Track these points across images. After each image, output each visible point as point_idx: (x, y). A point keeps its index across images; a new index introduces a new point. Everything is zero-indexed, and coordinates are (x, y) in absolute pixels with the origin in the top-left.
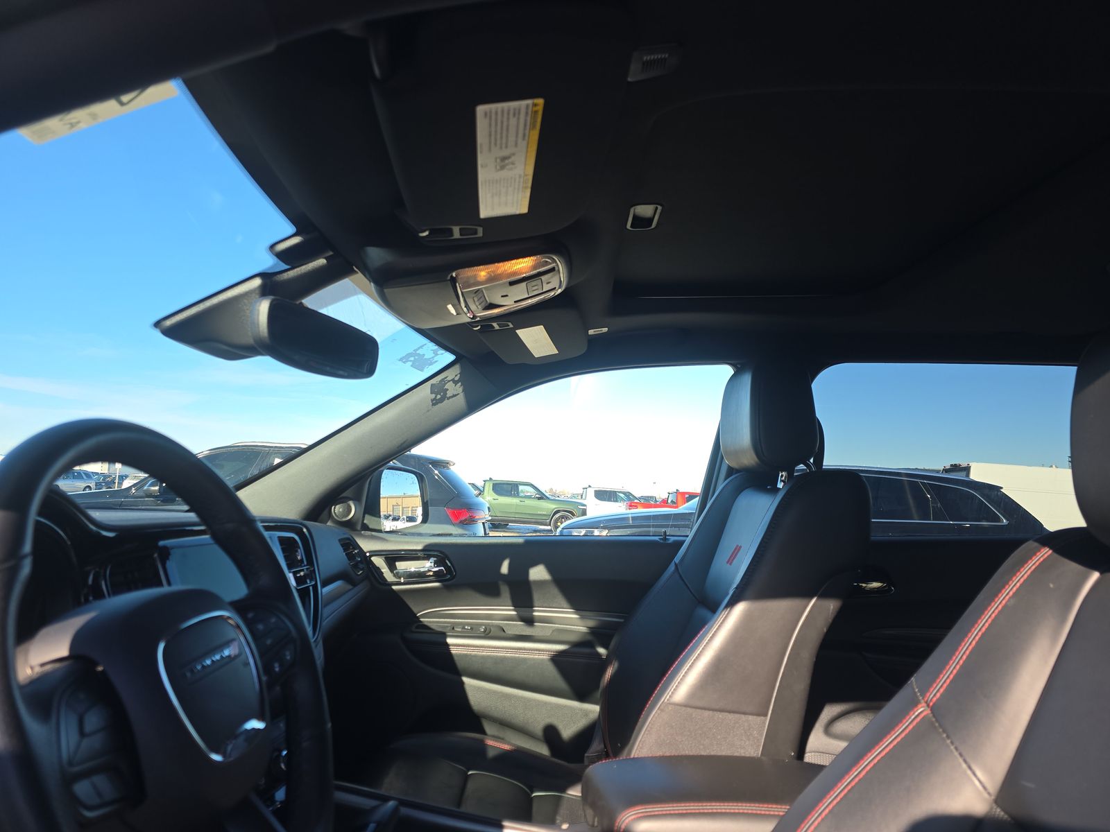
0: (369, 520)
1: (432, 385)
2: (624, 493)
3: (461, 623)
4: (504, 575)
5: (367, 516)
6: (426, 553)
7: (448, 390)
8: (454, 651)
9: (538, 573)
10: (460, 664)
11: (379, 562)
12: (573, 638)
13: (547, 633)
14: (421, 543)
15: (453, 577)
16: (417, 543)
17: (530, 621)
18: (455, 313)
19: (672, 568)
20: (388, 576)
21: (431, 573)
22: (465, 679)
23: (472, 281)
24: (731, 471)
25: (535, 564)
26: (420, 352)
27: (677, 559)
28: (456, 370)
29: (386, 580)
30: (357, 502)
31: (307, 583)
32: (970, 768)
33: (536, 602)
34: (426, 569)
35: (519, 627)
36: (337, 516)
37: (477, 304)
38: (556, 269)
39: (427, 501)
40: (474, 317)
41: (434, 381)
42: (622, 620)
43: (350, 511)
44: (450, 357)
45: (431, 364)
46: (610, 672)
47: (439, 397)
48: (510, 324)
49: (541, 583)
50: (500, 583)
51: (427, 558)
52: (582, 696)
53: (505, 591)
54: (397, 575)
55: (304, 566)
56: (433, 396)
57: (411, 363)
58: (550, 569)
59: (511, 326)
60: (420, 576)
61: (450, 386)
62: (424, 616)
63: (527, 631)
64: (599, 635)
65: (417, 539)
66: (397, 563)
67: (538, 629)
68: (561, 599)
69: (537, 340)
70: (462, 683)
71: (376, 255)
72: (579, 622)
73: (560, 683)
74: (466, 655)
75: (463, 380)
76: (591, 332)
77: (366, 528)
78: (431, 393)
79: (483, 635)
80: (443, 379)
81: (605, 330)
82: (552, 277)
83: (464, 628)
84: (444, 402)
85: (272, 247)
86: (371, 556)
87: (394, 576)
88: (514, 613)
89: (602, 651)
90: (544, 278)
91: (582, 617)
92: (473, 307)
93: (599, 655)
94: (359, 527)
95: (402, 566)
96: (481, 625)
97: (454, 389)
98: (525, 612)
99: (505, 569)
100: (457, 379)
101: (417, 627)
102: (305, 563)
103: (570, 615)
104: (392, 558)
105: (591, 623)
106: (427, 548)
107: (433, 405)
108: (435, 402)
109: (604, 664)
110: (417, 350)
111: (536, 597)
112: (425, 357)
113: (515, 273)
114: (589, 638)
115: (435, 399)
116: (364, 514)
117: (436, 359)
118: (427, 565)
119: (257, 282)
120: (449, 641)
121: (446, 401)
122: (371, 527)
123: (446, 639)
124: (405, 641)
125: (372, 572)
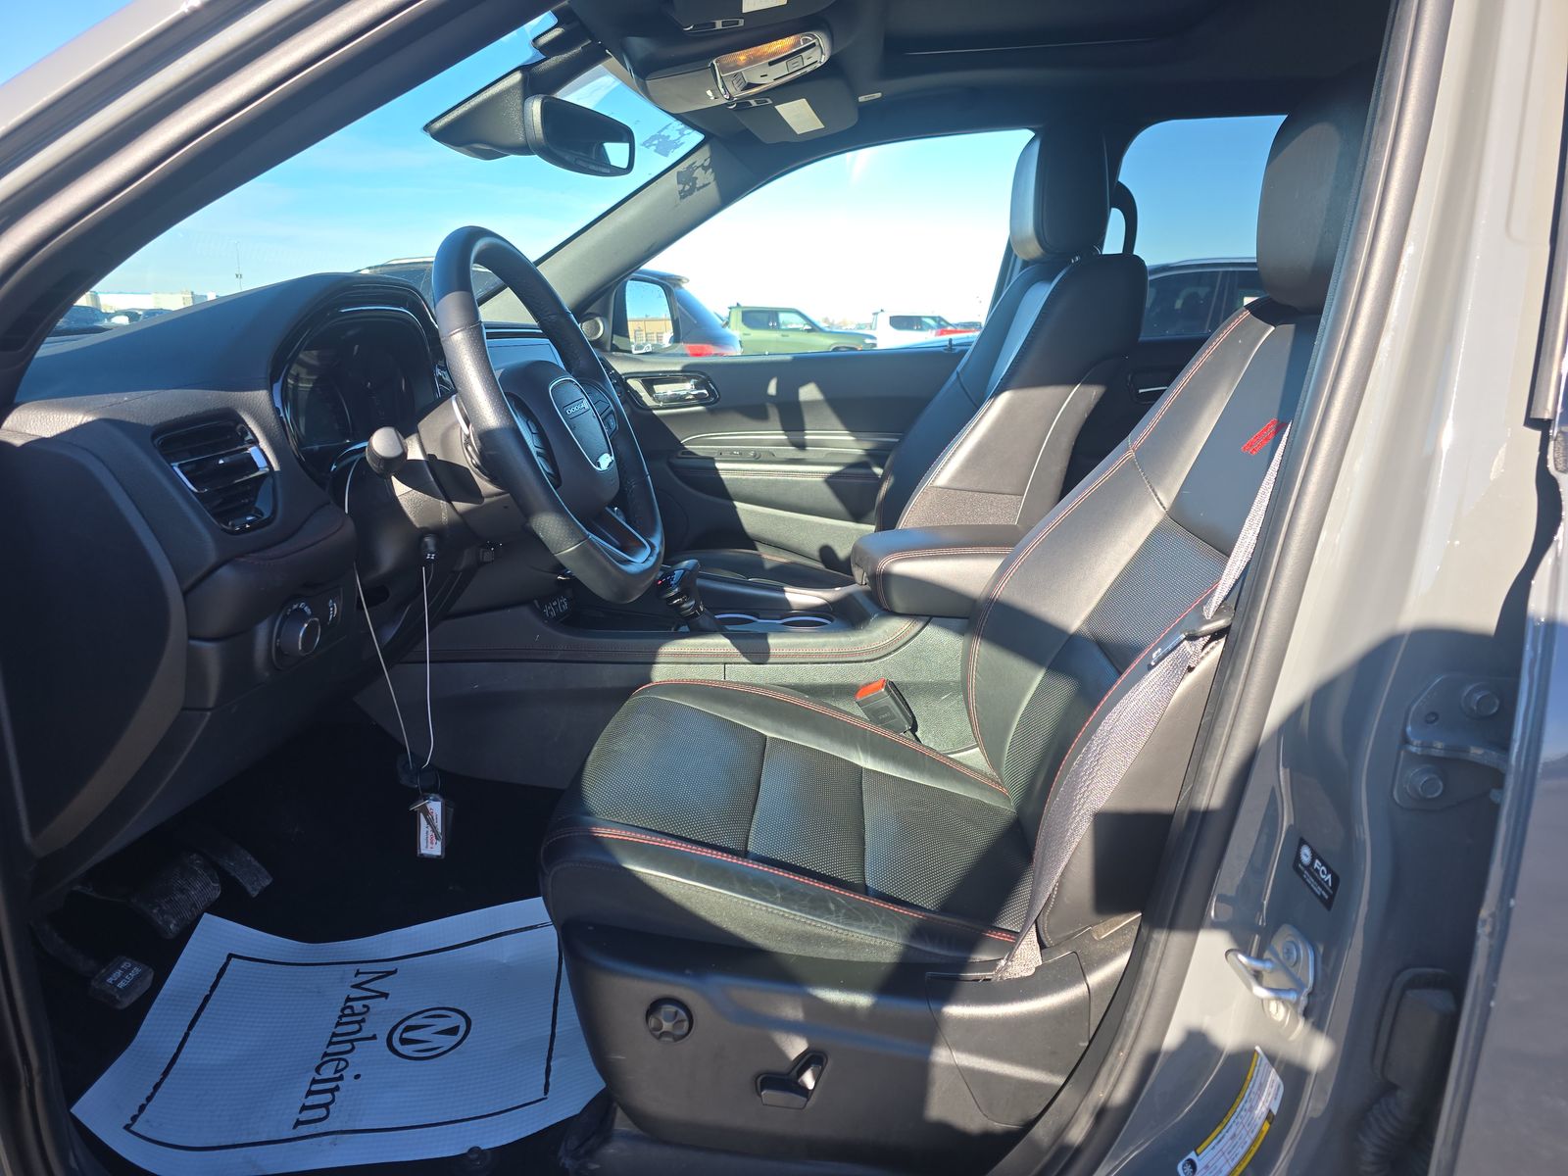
0: (617, 340)
1: (678, 173)
2: (933, 318)
3: (728, 450)
4: (772, 396)
5: (615, 336)
6: (686, 374)
7: (696, 178)
8: (724, 476)
9: (809, 393)
10: (731, 488)
11: (635, 384)
12: (849, 460)
13: (821, 457)
14: (679, 363)
15: (717, 401)
16: (676, 364)
17: (801, 446)
18: (711, 98)
19: (954, 376)
20: (648, 400)
21: (691, 397)
22: (737, 503)
23: (732, 65)
24: (1026, 264)
25: (804, 383)
26: (665, 133)
27: (959, 369)
28: (705, 152)
29: (646, 404)
30: (604, 320)
32: (1153, 490)
33: (807, 426)
34: (685, 393)
35: (792, 452)
37: (736, 86)
38: (817, 44)
39: (677, 319)
40: (731, 97)
41: (680, 168)
42: (897, 440)
43: (599, 328)
44: (698, 137)
45: (677, 147)
46: (885, 487)
47: (687, 187)
48: (768, 100)
49: (813, 404)
50: (768, 404)
51: (687, 379)
52: (857, 517)
53: (774, 414)
54: (656, 399)
56: (681, 187)
57: (654, 148)
58: (822, 388)
59: (770, 102)
60: (679, 400)
61: (699, 173)
62: (689, 443)
63: (800, 455)
64: (876, 456)
65: (675, 360)
66: (655, 387)
67: (810, 453)
68: (835, 421)
69: (799, 116)
70: (735, 507)
71: (639, 44)
72: (855, 445)
73: (835, 504)
74: (735, 480)
75: (714, 165)
76: (862, 99)
77: (615, 348)
78: (679, 183)
79: (752, 460)
80: (690, 166)
81: (878, 95)
82: (813, 52)
83: (732, 453)
84: (694, 194)
85: (535, 40)
86: (626, 379)
87: (654, 400)
88: (785, 437)
89: (878, 471)
90: (803, 54)
91: (858, 440)
92: (731, 90)
93: (875, 475)
94: (609, 348)
95: (659, 389)
96: (750, 450)
97: (705, 177)
98: (796, 436)
99: (772, 389)
100: (706, 164)
101: (683, 454)
103: (847, 438)
104: (650, 381)
105: (868, 445)
106: (687, 369)
107: (682, 198)
108: (684, 195)
109: (880, 481)
110: (661, 131)
111: (807, 419)
112: (671, 139)
113: (774, 54)
114: (865, 459)
115: (683, 191)
116: (613, 333)
117: (682, 140)
118: (687, 388)
119: (517, 77)
120: (718, 465)
121: (696, 193)
122: (621, 347)
123: (714, 464)
124: (672, 466)
125: (630, 396)
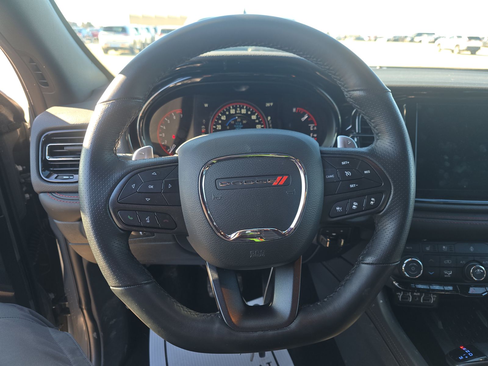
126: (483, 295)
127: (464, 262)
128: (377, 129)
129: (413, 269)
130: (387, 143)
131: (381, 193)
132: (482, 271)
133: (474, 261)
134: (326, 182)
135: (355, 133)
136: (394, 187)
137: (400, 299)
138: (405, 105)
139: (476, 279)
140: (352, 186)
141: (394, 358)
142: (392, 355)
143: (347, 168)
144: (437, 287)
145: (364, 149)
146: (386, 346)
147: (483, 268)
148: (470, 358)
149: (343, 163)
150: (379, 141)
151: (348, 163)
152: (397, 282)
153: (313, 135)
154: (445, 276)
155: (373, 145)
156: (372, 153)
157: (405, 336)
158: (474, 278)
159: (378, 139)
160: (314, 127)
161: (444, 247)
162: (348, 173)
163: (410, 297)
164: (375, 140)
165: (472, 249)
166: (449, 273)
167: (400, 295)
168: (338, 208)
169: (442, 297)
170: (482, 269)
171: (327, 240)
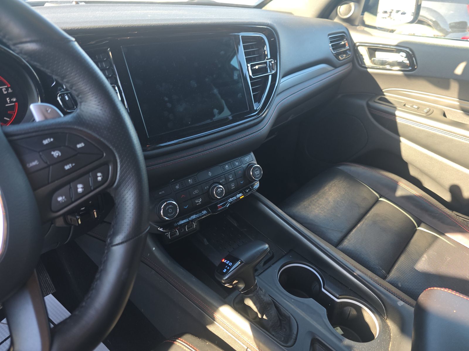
4: (457, 75)
6: (398, 48)
8: (398, 120)
10: (401, 130)
11: (363, 51)
15: (413, 69)
20: (367, 62)
22: (402, 139)
29: (365, 64)
30: (357, 4)
31: (267, 72)
34: (394, 60)
35: (459, 114)
36: (341, 14)
43: (350, 10)
50: (452, 79)
51: (398, 51)
53: (455, 86)
54: (373, 62)
55: (268, 59)
62: (387, 92)
63: (464, 119)
66: (376, 53)
70: (399, 141)
74: (407, 126)
79: (425, 115)
83: (412, 106)
86: (359, 46)
87: (371, 62)
88: (458, 104)
94: (357, 23)
95: (379, 56)
96: (427, 106)
98: (466, 105)
99: (459, 70)
101: (380, 99)
102: (269, 57)
104: (372, 50)
106: (401, 45)
116: (363, 12)
118: (397, 57)
120: (398, 113)
123: (395, 111)
124: (368, 106)
125: (357, 57)
126: (227, 206)
127: (208, 187)
128: (75, 90)
129: (170, 211)
130: (94, 106)
131: (106, 164)
132: (221, 189)
133: (215, 183)
134: (29, 173)
135: (62, 90)
136: (118, 153)
137: (170, 238)
138: (109, 49)
139: (219, 198)
140: (67, 167)
141: (179, 292)
142: (177, 290)
143: (52, 147)
144: (194, 217)
145: (68, 118)
146: (170, 284)
147: (221, 186)
148: (231, 267)
149: (45, 142)
150: (83, 104)
151: (52, 140)
152: (161, 228)
153: (10, 99)
154: (197, 204)
155: (78, 111)
156: (80, 121)
157: (181, 270)
158: (218, 197)
159: (81, 102)
160: (7, 89)
161: (190, 181)
162: (56, 154)
163: (177, 232)
164: (79, 104)
165: (210, 174)
166: (199, 201)
167: (168, 235)
168: (60, 199)
169: (202, 222)
170: (221, 188)
171: (77, 218)
